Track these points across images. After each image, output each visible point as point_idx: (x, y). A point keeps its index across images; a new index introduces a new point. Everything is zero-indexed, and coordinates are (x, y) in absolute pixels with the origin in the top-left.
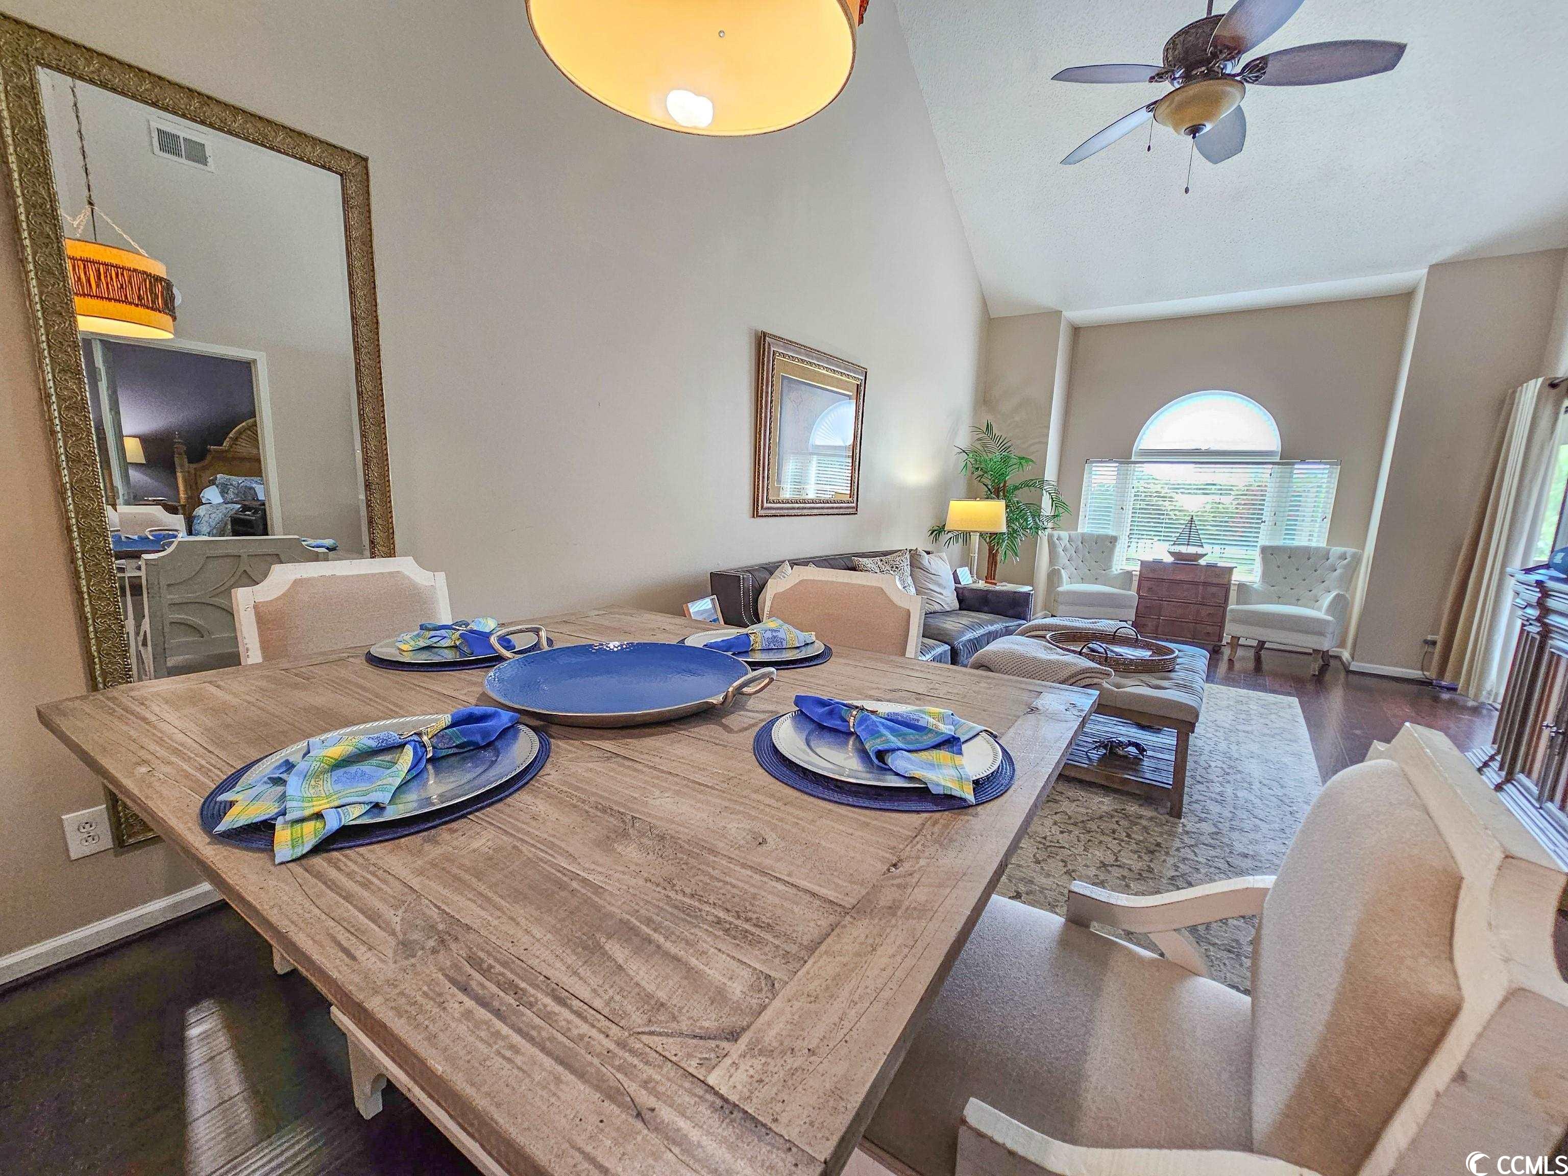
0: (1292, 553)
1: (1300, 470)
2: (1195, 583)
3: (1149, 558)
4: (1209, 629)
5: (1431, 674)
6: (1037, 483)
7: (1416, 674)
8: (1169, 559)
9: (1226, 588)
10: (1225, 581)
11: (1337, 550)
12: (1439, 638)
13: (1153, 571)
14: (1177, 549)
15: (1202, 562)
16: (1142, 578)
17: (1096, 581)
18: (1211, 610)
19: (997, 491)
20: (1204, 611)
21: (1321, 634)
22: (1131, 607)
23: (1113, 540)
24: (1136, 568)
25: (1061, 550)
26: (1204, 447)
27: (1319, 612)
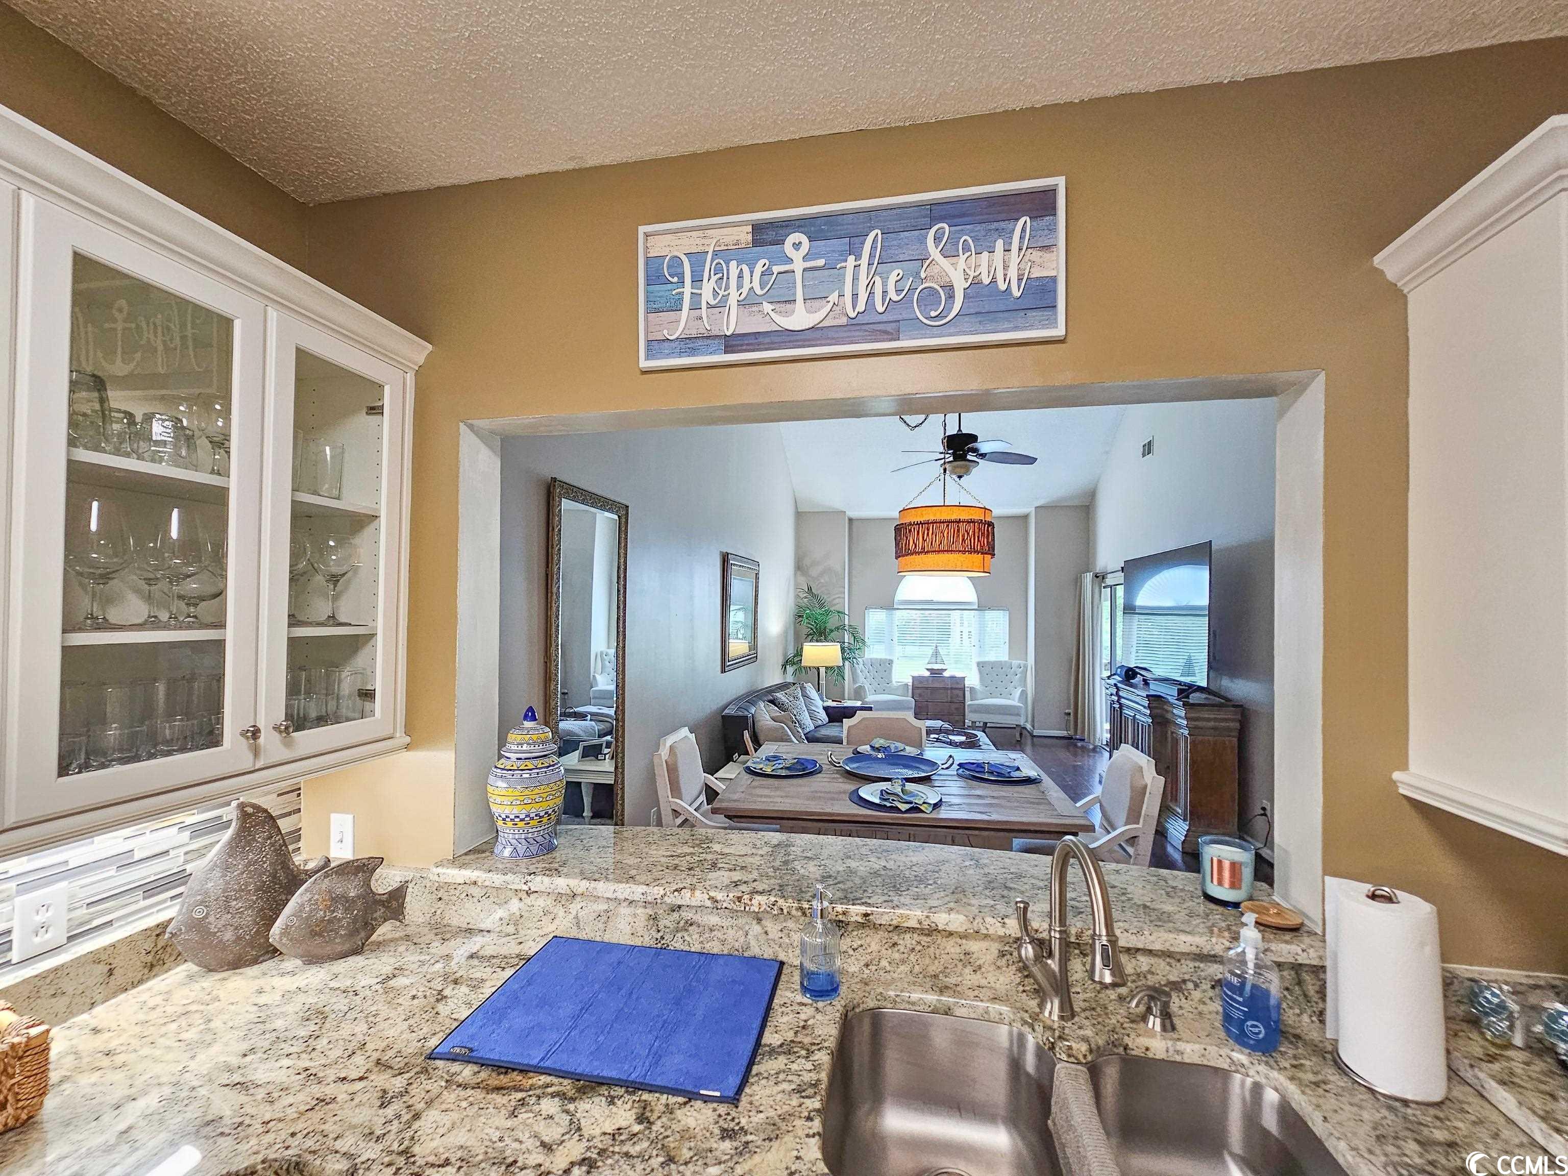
0: (993, 665)
1: (990, 615)
2: (945, 688)
3: (916, 674)
4: (957, 718)
5: (1071, 732)
7: (1064, 733)
8: (927, 674)
9: (963, 690)
10: (962, 686)
11: (1015, 663)
12: (1071, 711)
13: (921, 682)
14: (930, 667)
15: (946, 674)
16: (914, 688)
17: (884, 691)
18: (957, 706)
20: (953, 706)
21: (1018, 715)
22: (910, 708)
23: (891, 662)
24: (910, 681)
25: (859, 671)
26: (935, 599)
27: (1014, 701)
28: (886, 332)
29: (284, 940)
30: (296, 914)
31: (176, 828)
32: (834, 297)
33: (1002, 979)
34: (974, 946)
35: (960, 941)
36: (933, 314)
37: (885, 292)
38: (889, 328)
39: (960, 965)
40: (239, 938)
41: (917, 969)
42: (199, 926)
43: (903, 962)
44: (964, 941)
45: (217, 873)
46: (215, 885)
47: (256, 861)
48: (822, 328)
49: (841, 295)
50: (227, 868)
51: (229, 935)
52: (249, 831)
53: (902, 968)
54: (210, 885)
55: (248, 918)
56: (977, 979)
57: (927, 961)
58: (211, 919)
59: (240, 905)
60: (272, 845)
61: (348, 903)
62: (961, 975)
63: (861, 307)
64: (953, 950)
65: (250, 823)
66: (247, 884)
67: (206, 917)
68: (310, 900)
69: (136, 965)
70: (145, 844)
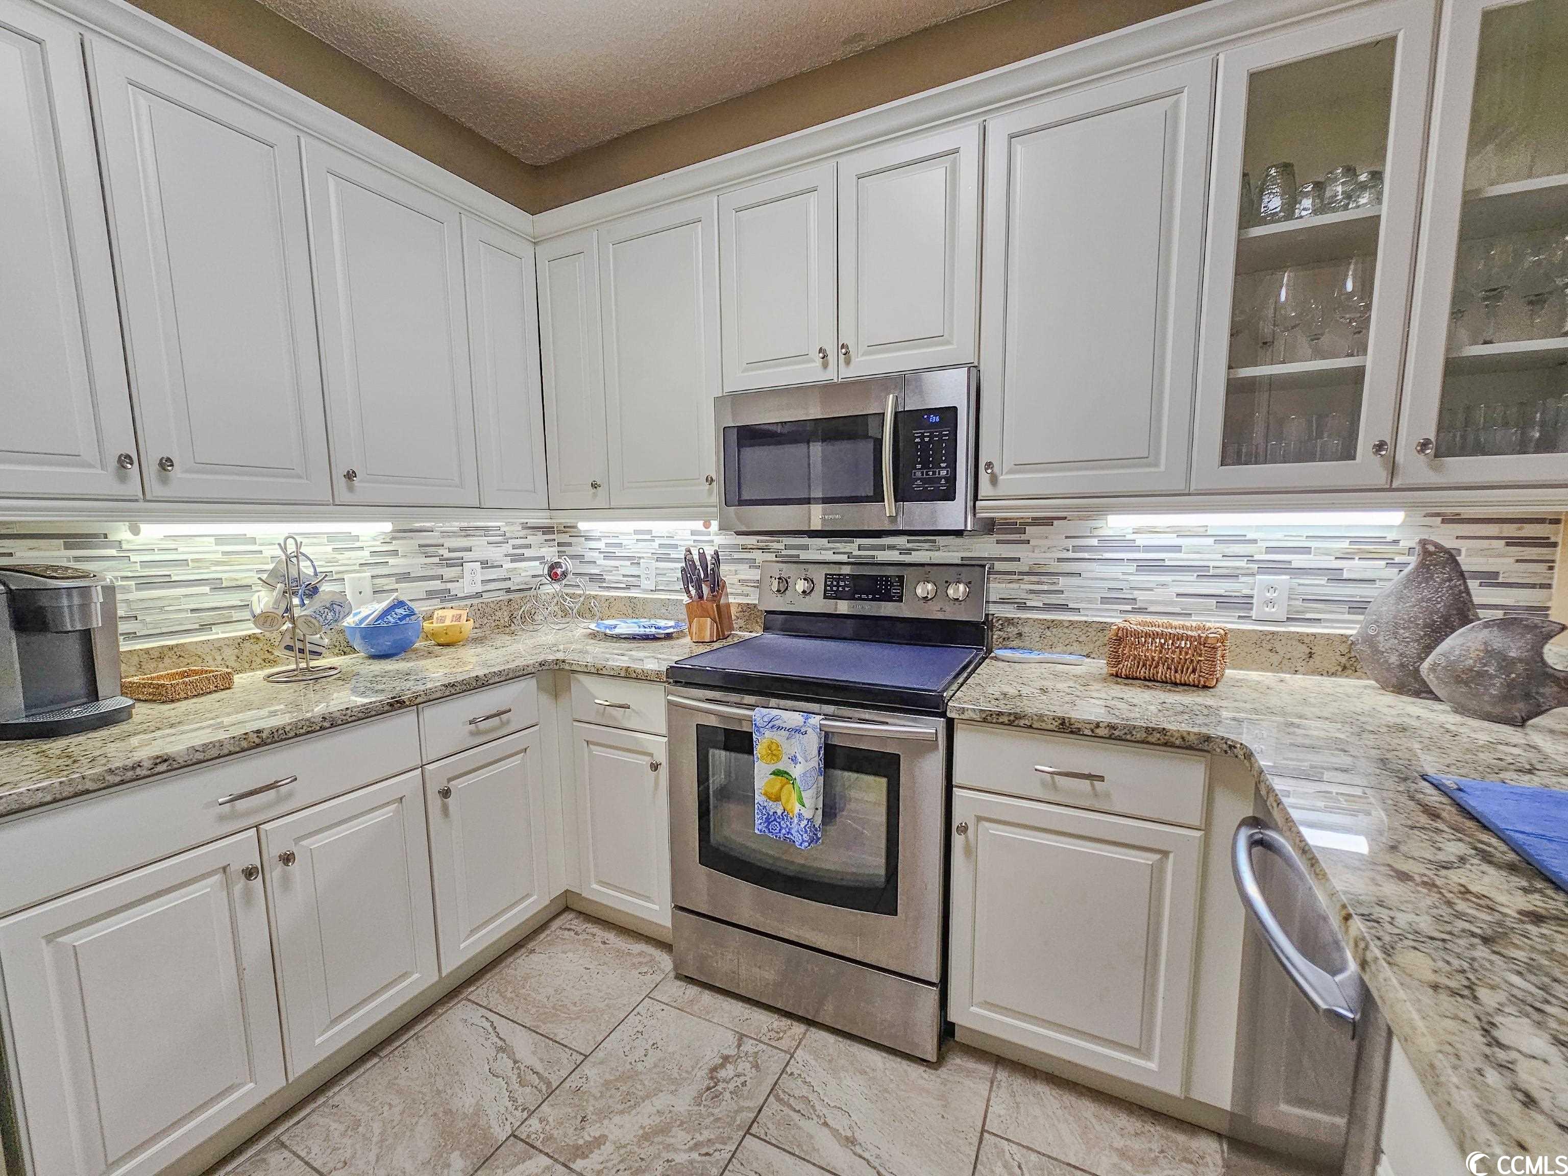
29: (1432, 676)
30: (1448, 654)
31: (1383, 563)
40: (1402, 665)
42: (1370, 641)
45: (1392, 600)
46: (1387, 610)
47: (1430, 599)
50: (1400, 598)
51: (1394, 659)
52: (1428, 569)
54: (1385, 608)
55: (1413, 649)
58: (1381, 638)
59: (1407, 635)
60: (1451, 588)
61: (1507, 663)
65: (1430, 561)
66: (1416, 618)
67: (1376, 636)
68: (1462, 645)
69: (1332, 660)
70: (1354, 568)
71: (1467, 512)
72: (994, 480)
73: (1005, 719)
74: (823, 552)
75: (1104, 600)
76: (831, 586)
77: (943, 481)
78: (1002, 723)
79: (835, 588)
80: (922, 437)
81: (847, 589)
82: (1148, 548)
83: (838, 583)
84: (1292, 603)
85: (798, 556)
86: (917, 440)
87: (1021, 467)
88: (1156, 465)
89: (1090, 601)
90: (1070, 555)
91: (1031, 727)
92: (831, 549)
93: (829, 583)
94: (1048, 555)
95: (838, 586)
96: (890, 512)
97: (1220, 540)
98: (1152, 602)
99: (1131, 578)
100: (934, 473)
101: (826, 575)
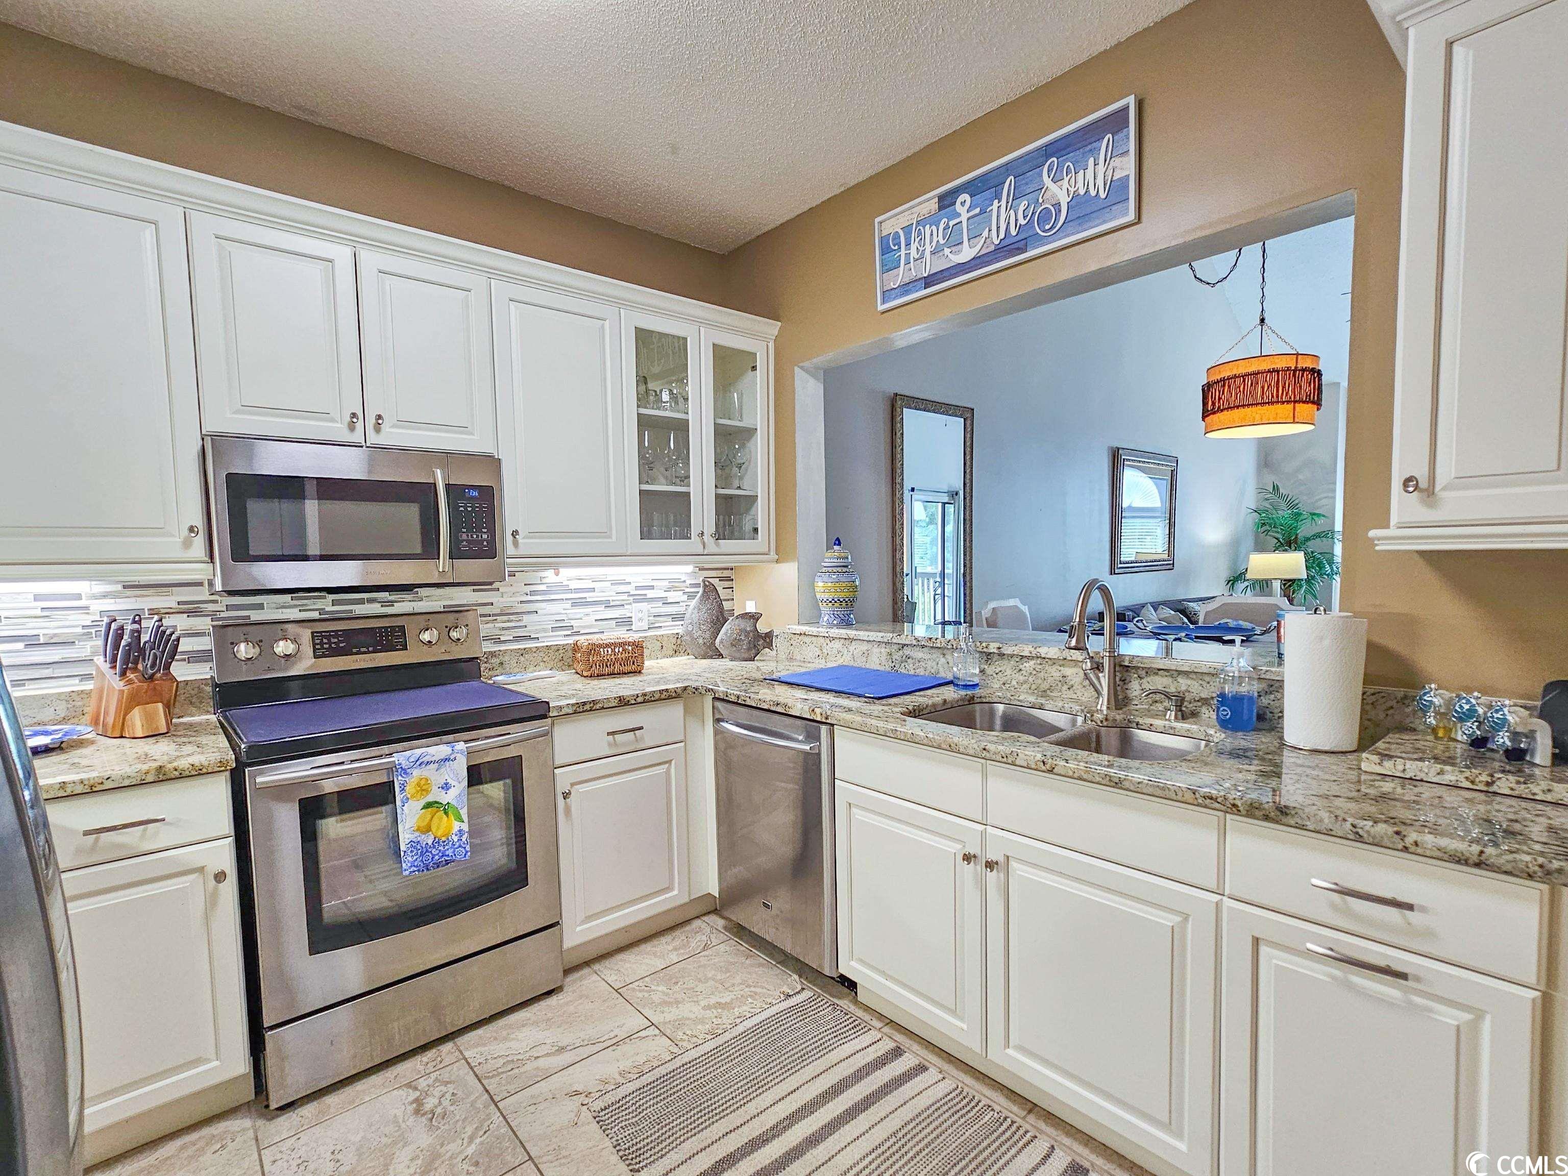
6: (1327, 534)
19: (1289, 543)
28: (1018, 249)
29: (721, 645)
30: (726, 634)
32: (985, 234)
33: (1086, 694)
34: (1069, 671)
35: (1060, 668)
36: (1047, 227)
37: (1016, 220)
38: (1021, 244)
39: (1060, 684)
40: (705, 644)
41: (1034, 687)
42: (690, 633)
43: (1025, 682)
44: (1062, 668)
45: (696, 611)
46: (695, 617)
47: (710, 607)
48: (979, 257)
49: (990, 230)
50: (700, 609)
51: (701, 641)
52: (706, 594)
53: (1024, 686)
55: (710, 635)
56: (1070, 694)
57: (1040, 681)
58: (694, 632)
59: (704, 628)
60: (717, 603)
61: (747, 633)
62: (1060, 691)
63: (1002, 236)
64: (1055, 674)
65: (706, 590)
66: (707, 619)
67: (692, 631)
68: (730, 627)
69: (670, 647)
70: (673, 596)
71: (706, 566)
72: (516, 544)
73: (587, 707)
74: (284, 610)
75: (554, 629)
76: (322, 644)
77: (485, 543)
78: (587, 711)
79: (325, 646)
80: (465, 507)
81: (341, 645)
82: (577, 590)
83: (329, 640)
84: (651, 618)
85: (249, 617)
86: (462, 509)
87: (533, 534)
88: (610, 537)
89: (545, 630)
90: (529, 598)
91: (603, 708)
92: (296, 606)
93: (318, 641)
94: (512, 599)
95: (330, 643)
96: (443, 567)
97: (615, 583)
98: (584, 627)
99: (568, 612)
100: (477, 536)
101: (312, 633)
